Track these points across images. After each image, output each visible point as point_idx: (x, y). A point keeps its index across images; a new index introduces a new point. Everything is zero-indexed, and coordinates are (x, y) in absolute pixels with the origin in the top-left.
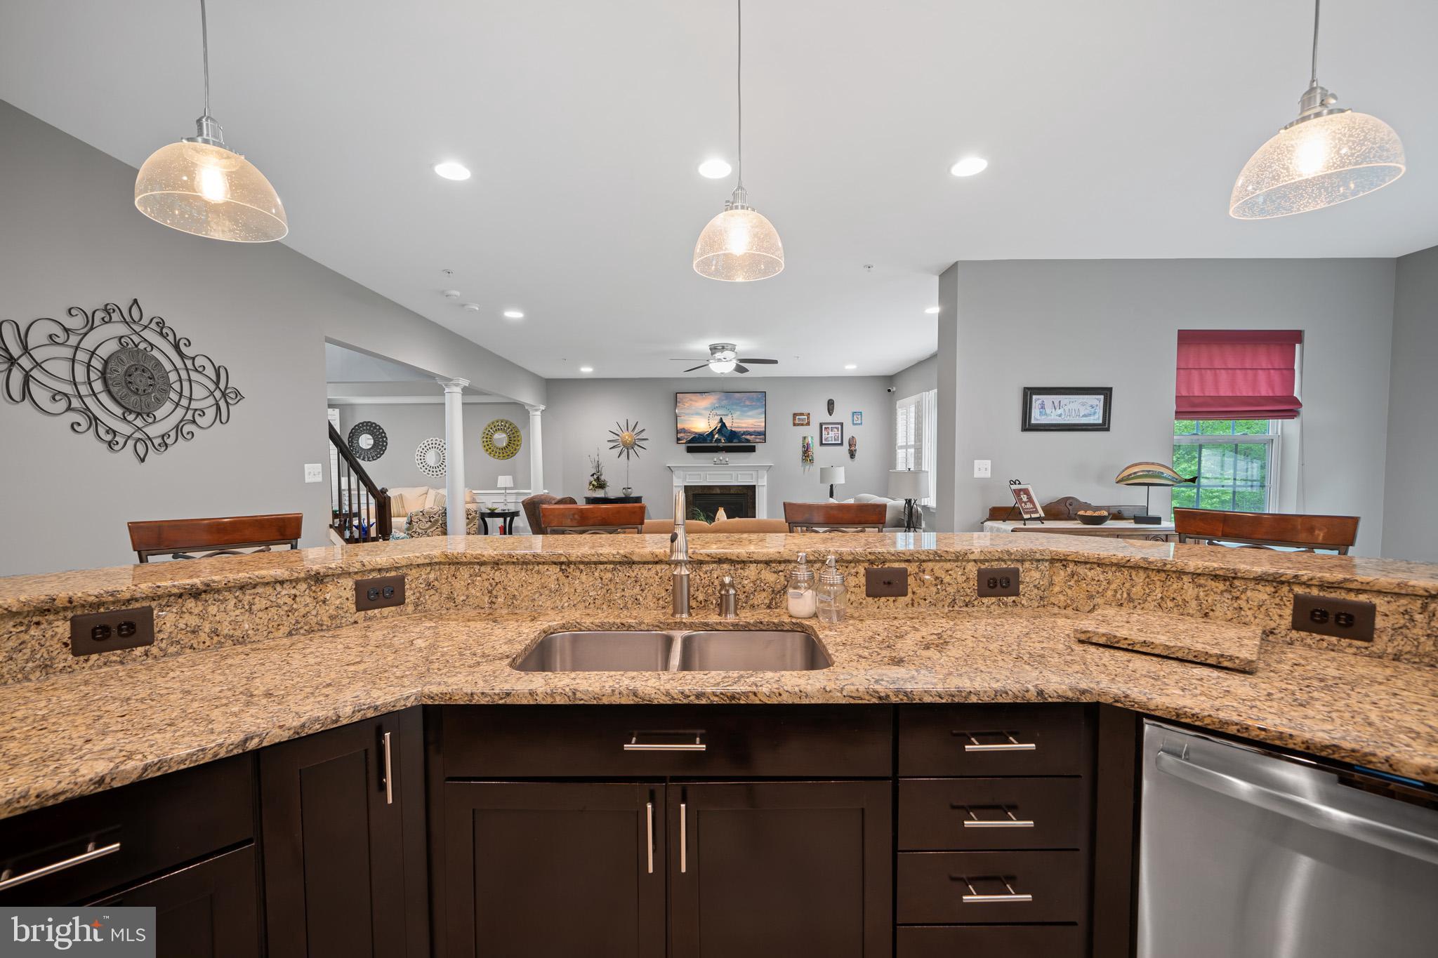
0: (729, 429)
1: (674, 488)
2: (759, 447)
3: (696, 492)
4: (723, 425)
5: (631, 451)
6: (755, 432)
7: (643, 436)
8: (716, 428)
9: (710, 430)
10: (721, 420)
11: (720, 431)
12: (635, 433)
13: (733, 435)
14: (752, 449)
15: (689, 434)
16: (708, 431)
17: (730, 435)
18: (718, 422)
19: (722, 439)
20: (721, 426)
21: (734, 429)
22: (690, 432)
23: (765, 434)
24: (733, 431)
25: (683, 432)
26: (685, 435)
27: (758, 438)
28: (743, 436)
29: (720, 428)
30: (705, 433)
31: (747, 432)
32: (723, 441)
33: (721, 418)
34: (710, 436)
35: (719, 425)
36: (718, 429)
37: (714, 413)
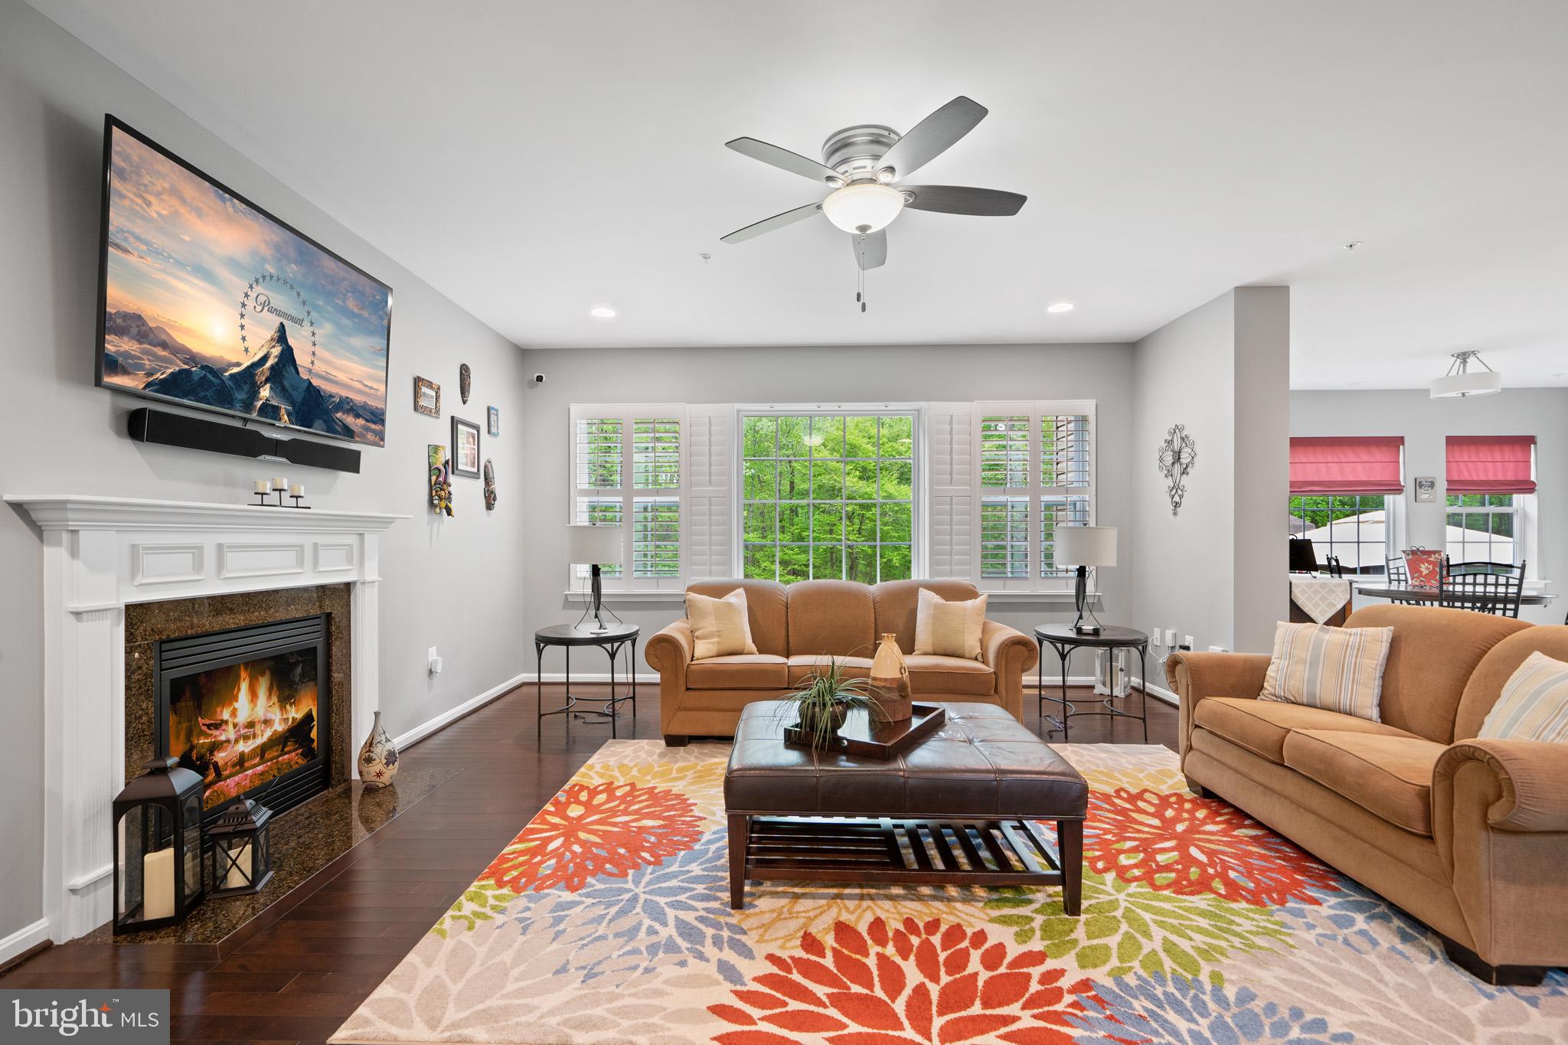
0: (304, 375)
2: (368, 454)
3: (165, 625)
4: (287, 355)
6: (365, 407)
8: (265, 359)
9: (247, 364)
10: (281, 337)
11: (276, 376)
15: (161, 352)
16: (238, 364)
17: (305, 401)
18: (272, 339)
19: (283, 411)
20: (281, 356)
21: (315, 382)
22: (164, 345)
23: (382, 422)
24: (314, 387)
25: (134, 330)
26: (145, 352)
27: (368, 429)
28: (339, 415)
29: (277, 364)
30: (226, 371)
31: (348, 403)
32: (286, 417)
33: (282, 325)
34: (246, 387)
35: (273, 350)
36: (272, 368)
37: (262, 299)
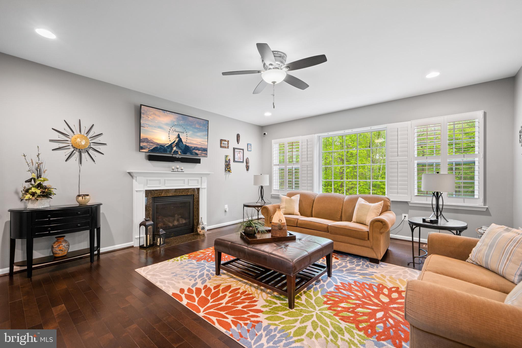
0: (184, 143)
1: (135, 194)
2: (203, 160)
3: (156, 195)
4: (180, 140)
5: (85, 155)
6: (201, 148)
8: (174, 142)
9: (170, 143)
10: (179, 136)
11: (177, 145)
12: (89, 137)
13: (187, 149)
14: (198, 161)
15: (151, 144)
16: (168, 144)
17: (185, 149)
18: (176, 137)
19: (179, 152)
20: (178, 141)
21: (187, 145)
22: (152, 143)
23: (207, 151)
24: (187, 146)
25: (146, 141)
26: (148, 145)
27: (202, 153)
28: (194, 151)
29: (177, 142)
30: (165, 145)
31: (196, 148)
32: (180, 153)
33: (179, 134)
34: (170, 148)
35: (177, 140)
36: (176, 143)
37: (174, 130)
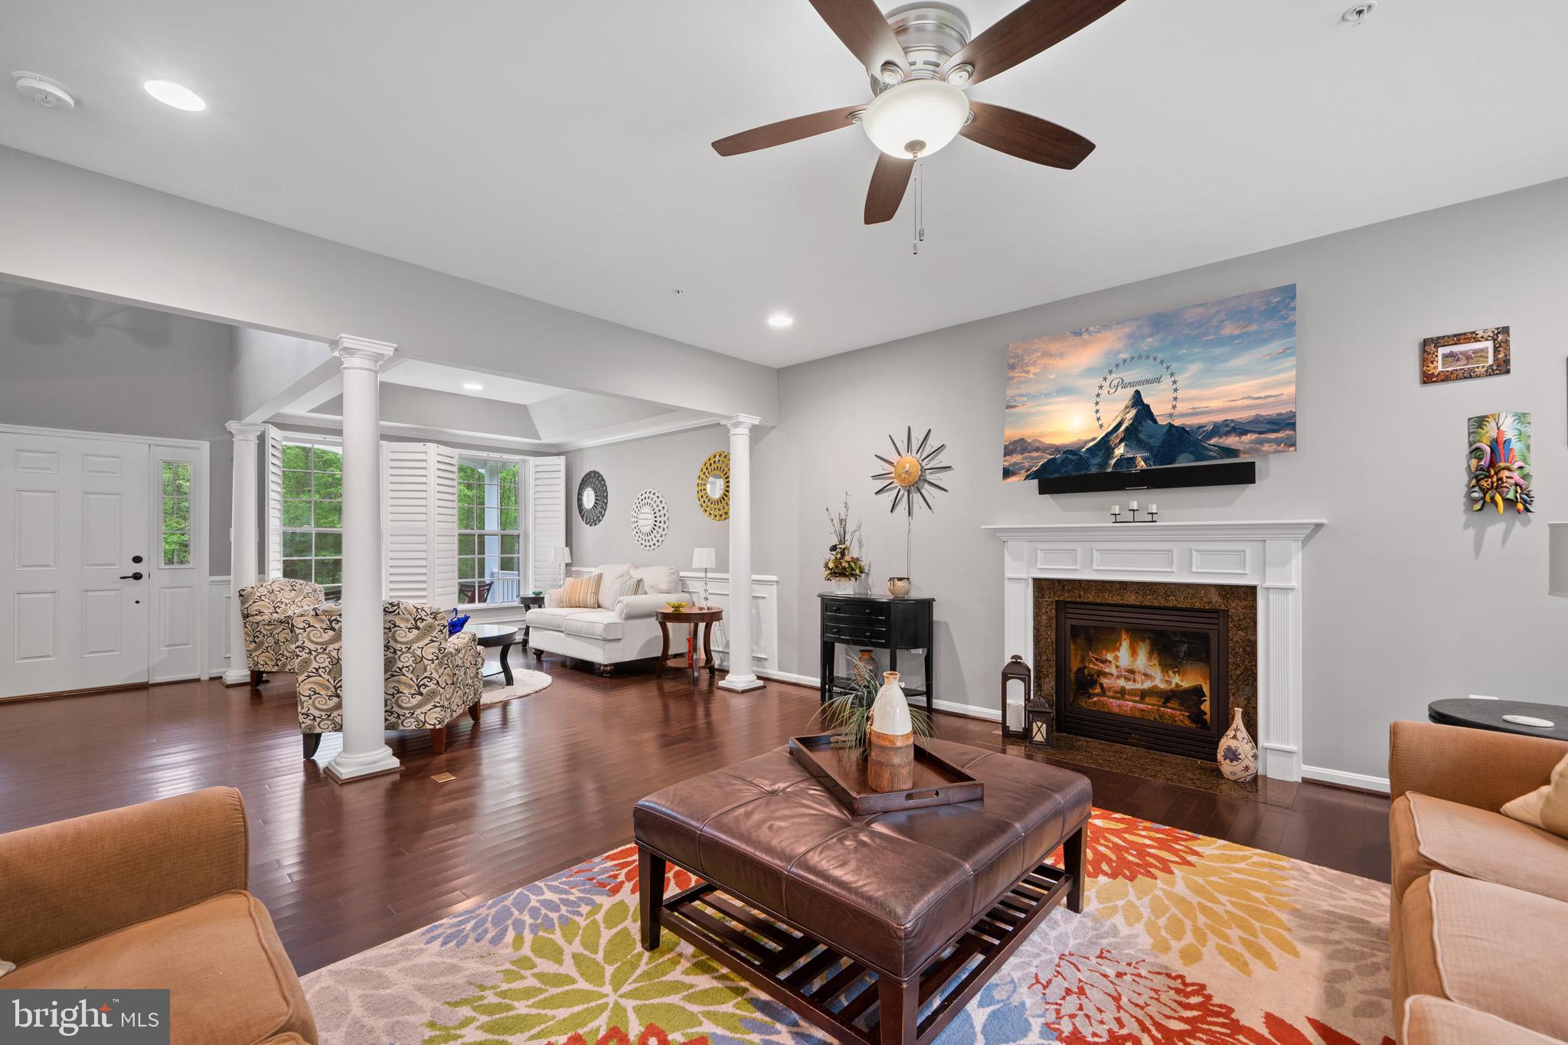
0: (1162, 421)
1: (1009, 585)
3: (1066, 597)
4: (1144, 414)
5: (916, 497)
6: (1256, 420)
7: (941, 460)
8: (1119, 425)
9: (1101, 435)
10: (1137, 399)
11: (1132, 435)
12: (922, 458)
13: (1178, 438)
14: (1244, 474)
15: (1035, 454)
16: (1094, 439)
17: (1165, 443)
18: (1126, 407)
19: (1139, 459)
20: (1136, 418)
21: (1177, 423)
22: (1037, 449)
23: (1292, 426)
24: (1177, 427)
25: (1019, 449)
26: (1025, 458)
27: (1262, 442)
28: (1213, 441)
29: (1131, 425)
30: (1083, 447)
31: (1227, 425)
32: (1143, 463)
33: (1137, 393)
34: (1100, 454)
35: (1128, 415)
36: (1127, 429)
37: (1115, 383)
